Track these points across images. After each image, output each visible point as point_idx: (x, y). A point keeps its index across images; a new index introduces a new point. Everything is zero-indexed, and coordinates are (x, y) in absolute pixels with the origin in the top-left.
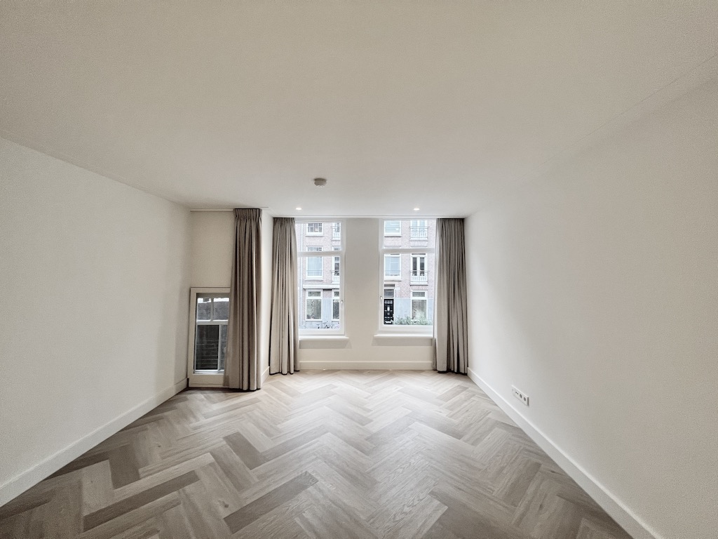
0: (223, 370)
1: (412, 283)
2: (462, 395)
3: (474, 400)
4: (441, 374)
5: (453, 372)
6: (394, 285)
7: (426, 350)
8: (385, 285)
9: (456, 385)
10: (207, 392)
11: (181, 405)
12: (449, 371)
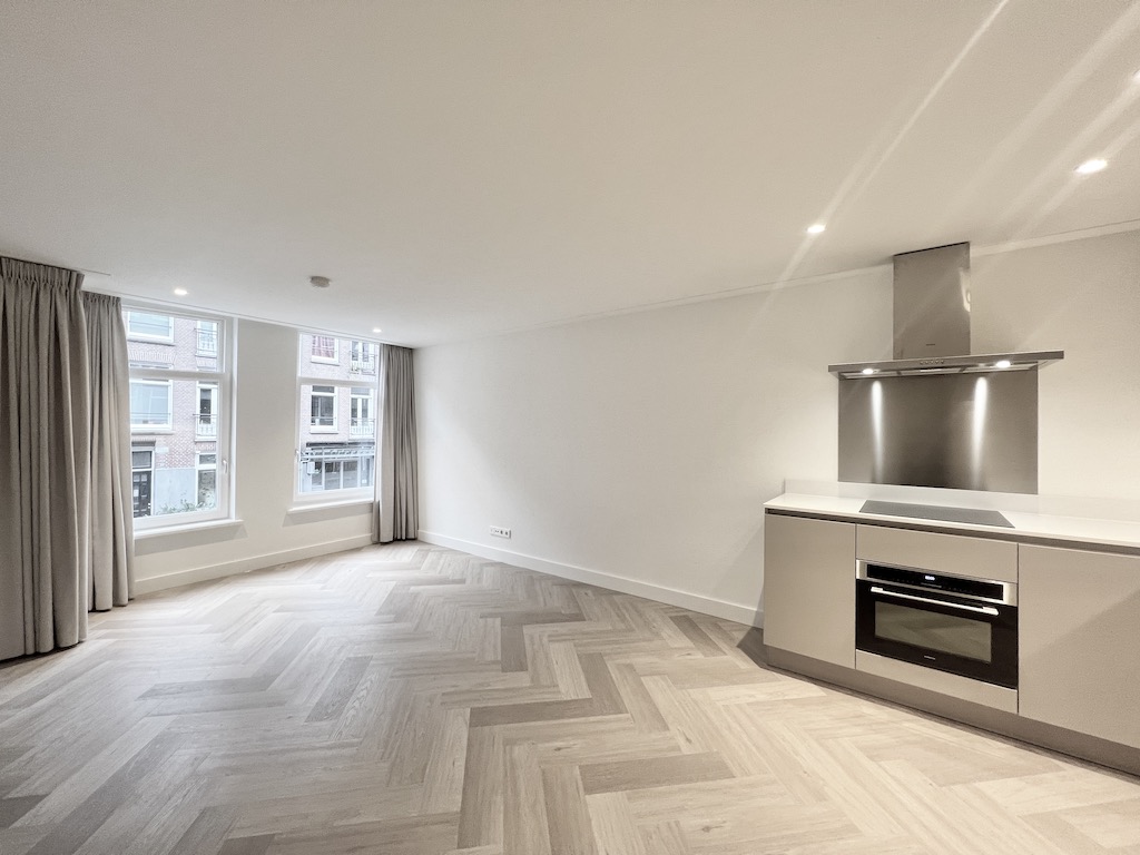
1: (199, 438)
2: (430, 559)
4: (386, 547)
5: (401, 540)
6: (152, 443)
7: (364, 520)
8: (134, 444)
12: (396, 540)
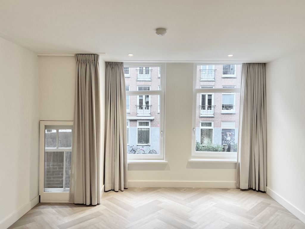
0: (69, 189)
2: (267, 210)
3: (278, 215)
4: (244, 192)
5: (254, 190)
9: (260, 201)
10: (57, 206)
11: (38, 218)
12: (250, 189)
